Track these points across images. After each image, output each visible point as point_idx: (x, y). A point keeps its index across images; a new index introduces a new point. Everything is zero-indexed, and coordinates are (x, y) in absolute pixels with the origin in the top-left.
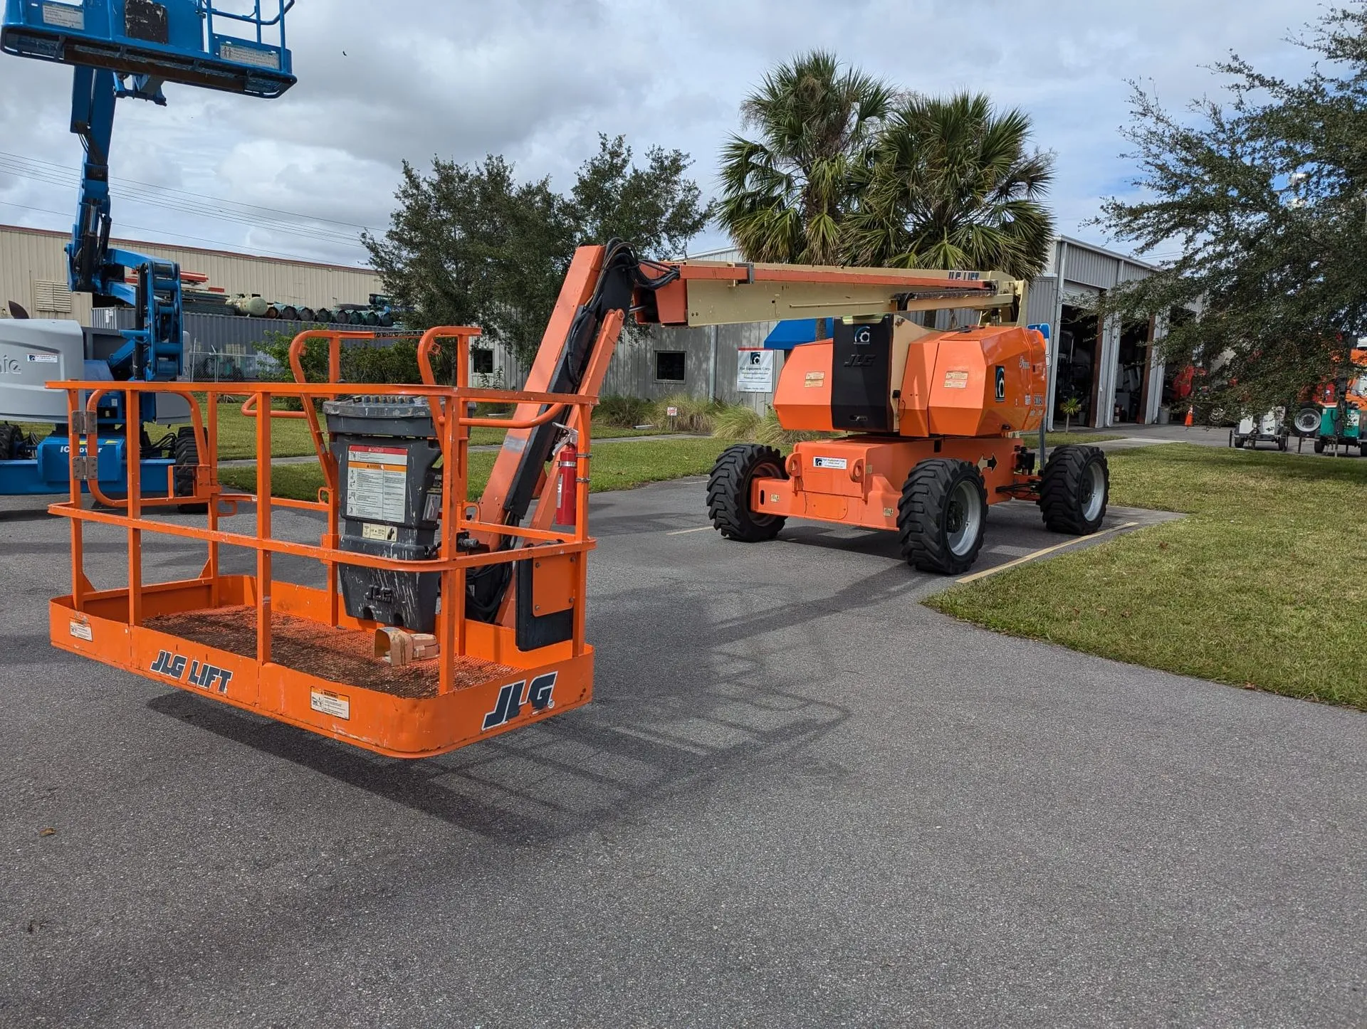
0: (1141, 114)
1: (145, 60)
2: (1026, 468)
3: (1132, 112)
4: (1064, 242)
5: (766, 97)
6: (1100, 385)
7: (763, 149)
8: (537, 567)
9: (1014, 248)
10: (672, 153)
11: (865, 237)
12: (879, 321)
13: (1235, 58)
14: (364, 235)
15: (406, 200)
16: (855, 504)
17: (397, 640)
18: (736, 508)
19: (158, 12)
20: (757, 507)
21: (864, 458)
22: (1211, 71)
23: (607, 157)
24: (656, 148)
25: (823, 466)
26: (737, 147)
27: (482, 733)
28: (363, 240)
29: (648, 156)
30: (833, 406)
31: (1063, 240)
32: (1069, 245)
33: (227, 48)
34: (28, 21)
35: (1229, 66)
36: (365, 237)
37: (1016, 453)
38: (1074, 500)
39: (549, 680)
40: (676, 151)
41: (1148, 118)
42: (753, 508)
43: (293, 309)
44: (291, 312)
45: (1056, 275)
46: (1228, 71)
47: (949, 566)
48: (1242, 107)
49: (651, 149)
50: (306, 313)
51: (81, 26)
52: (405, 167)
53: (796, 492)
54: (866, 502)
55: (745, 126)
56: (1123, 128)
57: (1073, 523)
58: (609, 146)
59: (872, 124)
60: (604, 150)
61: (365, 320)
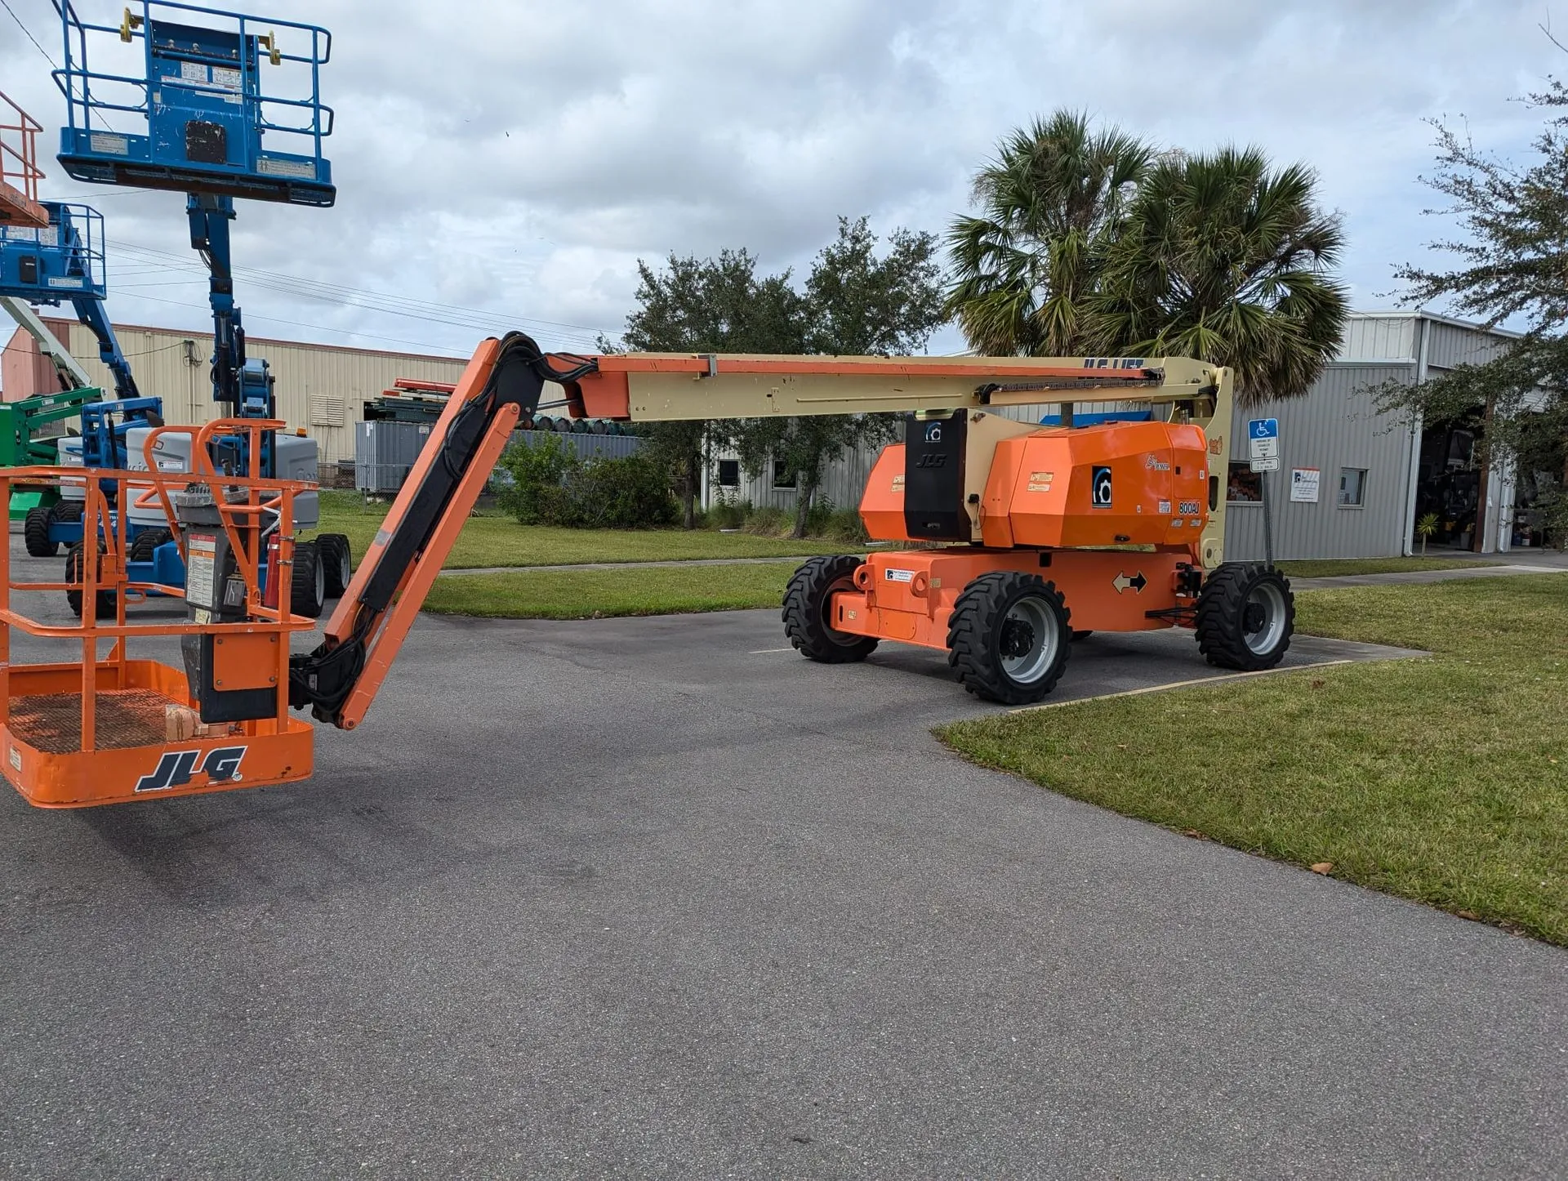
0: (1449, 159)
1: (190, 179)
2: (1189, 590)
3: (1438, 158)
4: (1426, 319)
5: (1002, 167)
6: (1489, 498)
7: (994, 226)
8: (218, 643)
9: (1285, 330)
10: (919, 235)
11: (1099, 324)
12: (949, 416)
13: (1557, 85)
14: (600, 339)
15: (646, 301)
16: (922, 621)
17: (173, 717)
18: (808, 625)
19: (216, 132)
20: (836, 625)
21: (929, 570)
22: (1526, 104)
23: (848, 244)
24: (901, 231)
25: (894, 579)
26: (962, 227)
27: (134, 794)
28: (599, 344)
29: (891, 240)
30: (906, 512)
31: (1424, 316)
32: (1433, 322)
33: (264, 162)
34: (77, 151)
35: (1549, 96)
36: (600, 342)
37: (1178, 571)
38: (1230, 628)
39: (237, 753)
40: (922, 233)
41: (1457, 164)
42: (833, 626)
43: (549, 420)
44: (547, 423)
45: (1414, 361)
46: (1548, 102)
47: (1006, 695)
48: (1551, 148)
49: (895, 233)
50: (562, 423)
51: (125, 152)
52: (641, 266)
53: (869, 607)
54: (933, 620)
55: (972, 202)
56: (1424, 178)
57: (1232, 656)
58: (850, 231)
59: (1128, 189)
60: (843, 237)
61: (590, 428)
